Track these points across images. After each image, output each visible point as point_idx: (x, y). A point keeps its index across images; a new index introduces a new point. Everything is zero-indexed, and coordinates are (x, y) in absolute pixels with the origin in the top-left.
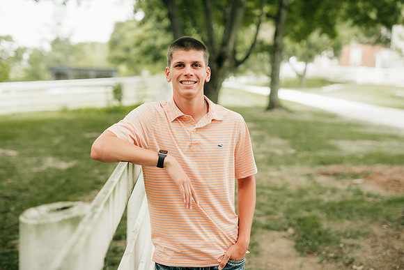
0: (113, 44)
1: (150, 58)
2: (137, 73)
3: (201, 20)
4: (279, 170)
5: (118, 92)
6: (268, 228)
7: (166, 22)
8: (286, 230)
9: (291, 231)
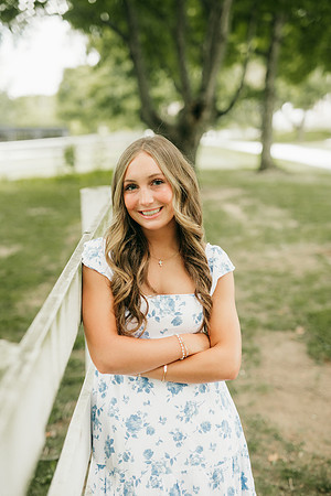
0: (63, 96)
1: (108, 111)
2: (93, 131)
3: (171, 60)
4: (279, 249)
5: (70, 156)
6: (270, 327)
7: (128, 66)
8: (293, 329)
9: (300, 331)
